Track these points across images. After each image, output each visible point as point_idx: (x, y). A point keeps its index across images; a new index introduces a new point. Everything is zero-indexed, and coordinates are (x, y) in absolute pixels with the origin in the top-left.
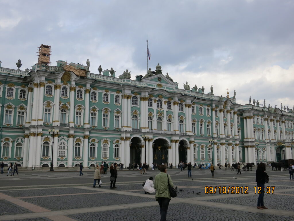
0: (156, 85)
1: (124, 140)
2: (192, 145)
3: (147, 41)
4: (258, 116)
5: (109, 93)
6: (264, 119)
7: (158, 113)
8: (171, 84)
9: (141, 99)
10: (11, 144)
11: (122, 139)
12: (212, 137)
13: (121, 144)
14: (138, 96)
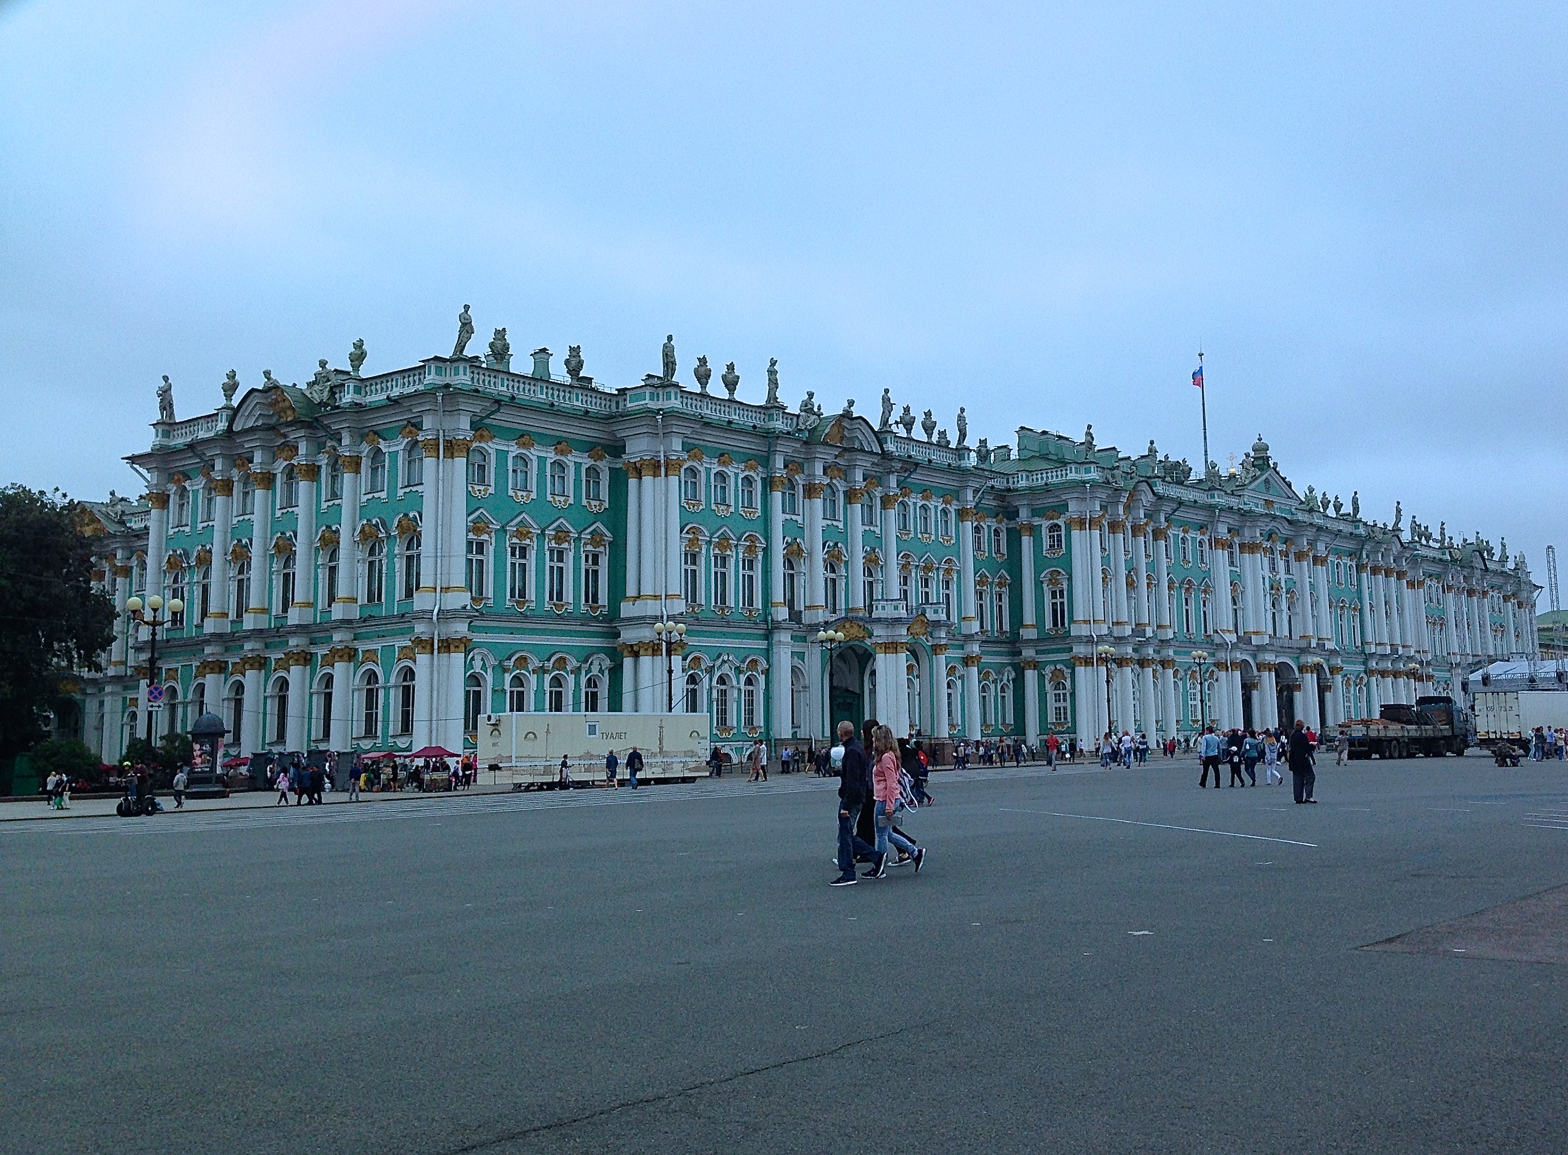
0: (1263, 502)
1: (1227, 670)
2: (1339, 678)
3: (1201, 355)
4: (1431, 580)
5: (1188, 536)
6: (1443, 586)
7: (1272, 588)
8: (1289, 498)
9: (1242, 546)
10: (992, 686)
11: (1217, 665)
12: (1363, 652)
13: (1217, 680)
14: (1236, 540)
